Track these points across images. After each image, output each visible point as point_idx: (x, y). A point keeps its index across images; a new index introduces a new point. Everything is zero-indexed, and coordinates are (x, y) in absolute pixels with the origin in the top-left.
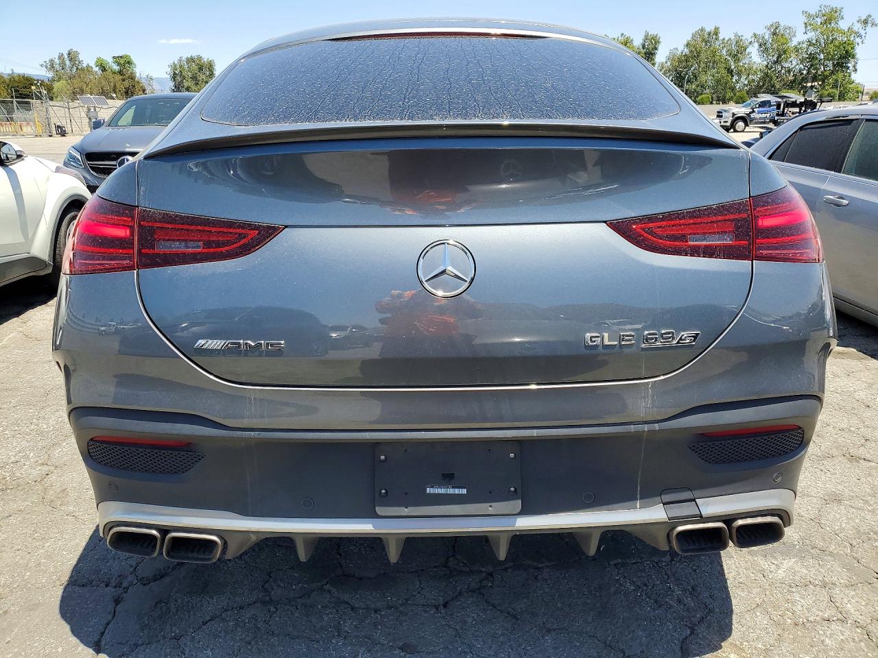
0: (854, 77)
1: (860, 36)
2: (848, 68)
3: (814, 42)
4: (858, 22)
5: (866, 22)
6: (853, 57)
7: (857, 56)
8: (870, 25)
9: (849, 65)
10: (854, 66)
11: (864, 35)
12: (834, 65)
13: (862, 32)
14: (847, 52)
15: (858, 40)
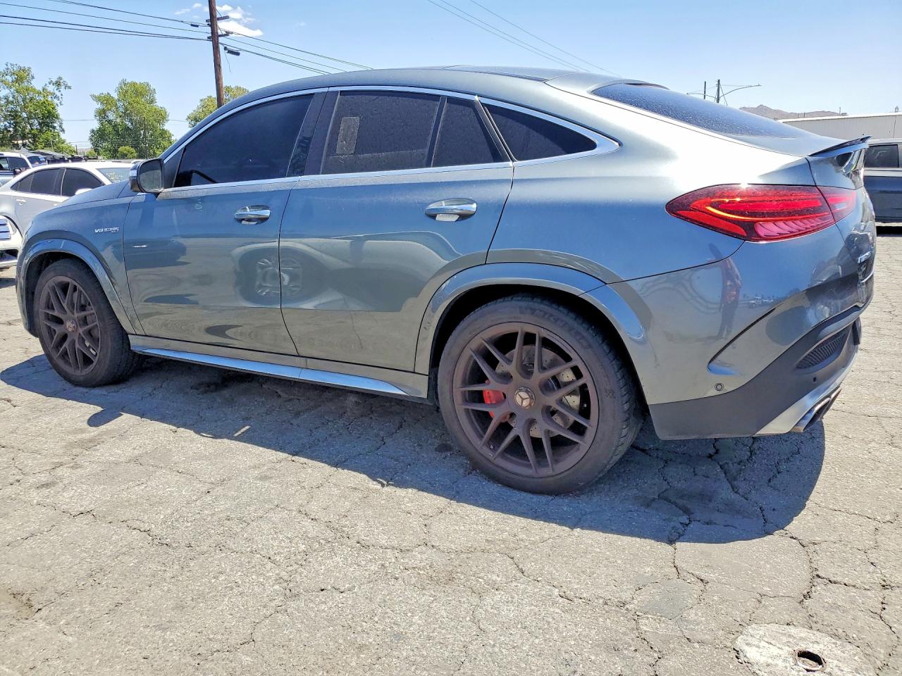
0: (63, 136)
1: (56, 97)
2: (54, 128)
3: (11, 99)
4: (50, 84)
5: (58, 84)
6: (57, 118)
7: (60, 117)
8: (63, 87)
9: (55, 125)
10: (60, 126)
11: (60, 96)
12: (40, 124)
13: (58, 93)
14: (49, 112)
15: (56, 101)
